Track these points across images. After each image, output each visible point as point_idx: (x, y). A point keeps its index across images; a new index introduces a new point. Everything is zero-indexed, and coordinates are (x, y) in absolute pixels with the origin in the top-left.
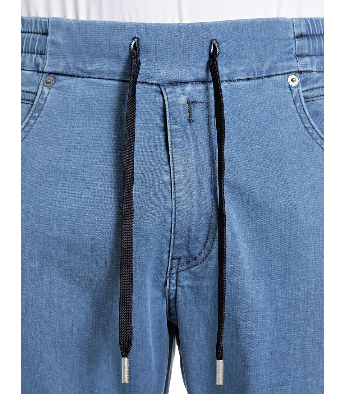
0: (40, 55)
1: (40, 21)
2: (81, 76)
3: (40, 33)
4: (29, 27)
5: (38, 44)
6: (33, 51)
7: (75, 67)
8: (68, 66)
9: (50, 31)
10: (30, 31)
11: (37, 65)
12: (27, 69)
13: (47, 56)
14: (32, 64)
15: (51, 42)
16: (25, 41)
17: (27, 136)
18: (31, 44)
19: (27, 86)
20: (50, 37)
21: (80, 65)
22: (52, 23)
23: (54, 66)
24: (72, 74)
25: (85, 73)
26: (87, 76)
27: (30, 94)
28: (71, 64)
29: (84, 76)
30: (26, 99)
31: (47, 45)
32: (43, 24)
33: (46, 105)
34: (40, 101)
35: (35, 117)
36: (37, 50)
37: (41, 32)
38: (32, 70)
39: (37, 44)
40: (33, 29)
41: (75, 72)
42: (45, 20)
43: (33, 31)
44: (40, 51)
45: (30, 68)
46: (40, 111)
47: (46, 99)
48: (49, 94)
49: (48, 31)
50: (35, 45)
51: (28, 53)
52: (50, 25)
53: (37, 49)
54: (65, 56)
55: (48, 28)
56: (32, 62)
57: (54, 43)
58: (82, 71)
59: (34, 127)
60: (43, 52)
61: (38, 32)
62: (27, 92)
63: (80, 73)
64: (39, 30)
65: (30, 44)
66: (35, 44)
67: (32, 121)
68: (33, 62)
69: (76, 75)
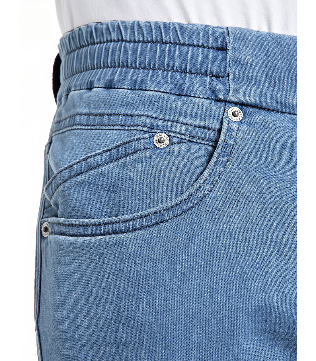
0: (216, 77)
1: (214, 31)
2: (279, 110)
3: (213, 48)
4: (194, 38)
5: (213, 62)
6: (203, 72)
7: (273, 97)
8: (263, 96)
9: (231, 46)
10: (196, 43)
11: (214, 92)
12: (197, 96)
13: (230, 81)
14: (206, 89)
15: (235, 61)
16: (189, 56)
17: (215, 189)
18: (201, 62)
19: (201, 119)
20: (230, 53)
21: (280, 96)
22: (233, 34)
23: (243, 94)
24: (268, 107)
25: (287, 107)
26: (288, 112)
27: (206, 131)
28: (267, 92)
29: (284, 111)
30: (200, 137)
31: (228, 64)
32: (218, 35)
33: (237, 146)
34: (227, 140)
35: (223, 162)
36: (210, 70)
37: (214, 45)
38: (206, 97)
39: (210, 63)
40: (201, 41)
41: (272, 105)
42: (221, 30)
43: (200, 44)
44: (216, 72)
45: (203, 94)
46: (229, 155)
47: (235, 138)
48: (239, 131)
49: (227, 45)
50: (208, 64)
51: (196, 74)
52: (231, 37)
53: (211, 68)
54: (257, 81)
55: (227, 41)
56: (205, 87)
57: (239, 63)
58: (281, 103)
59: (224, 177)
60: (221, 74)
61: (210, 46)
62: (200, 127)
63: (278, 107)
64: (212, 43)
65: (199, 62)
66: (208, 62)
67: (220, 169)
68: (208, 87)
69: (272, 109)
